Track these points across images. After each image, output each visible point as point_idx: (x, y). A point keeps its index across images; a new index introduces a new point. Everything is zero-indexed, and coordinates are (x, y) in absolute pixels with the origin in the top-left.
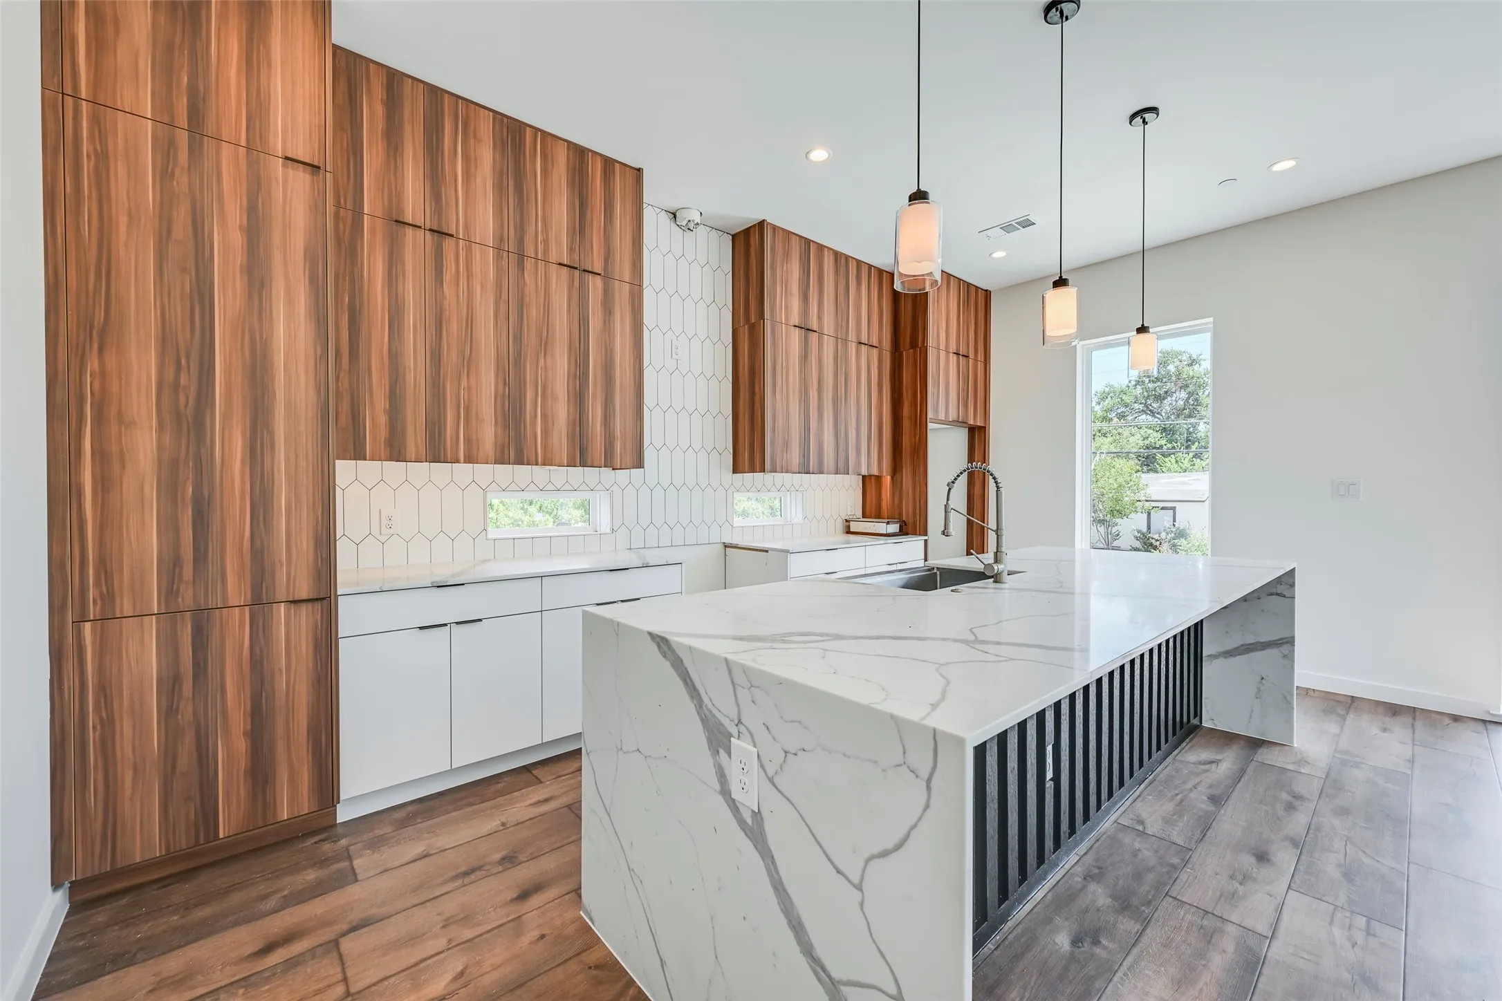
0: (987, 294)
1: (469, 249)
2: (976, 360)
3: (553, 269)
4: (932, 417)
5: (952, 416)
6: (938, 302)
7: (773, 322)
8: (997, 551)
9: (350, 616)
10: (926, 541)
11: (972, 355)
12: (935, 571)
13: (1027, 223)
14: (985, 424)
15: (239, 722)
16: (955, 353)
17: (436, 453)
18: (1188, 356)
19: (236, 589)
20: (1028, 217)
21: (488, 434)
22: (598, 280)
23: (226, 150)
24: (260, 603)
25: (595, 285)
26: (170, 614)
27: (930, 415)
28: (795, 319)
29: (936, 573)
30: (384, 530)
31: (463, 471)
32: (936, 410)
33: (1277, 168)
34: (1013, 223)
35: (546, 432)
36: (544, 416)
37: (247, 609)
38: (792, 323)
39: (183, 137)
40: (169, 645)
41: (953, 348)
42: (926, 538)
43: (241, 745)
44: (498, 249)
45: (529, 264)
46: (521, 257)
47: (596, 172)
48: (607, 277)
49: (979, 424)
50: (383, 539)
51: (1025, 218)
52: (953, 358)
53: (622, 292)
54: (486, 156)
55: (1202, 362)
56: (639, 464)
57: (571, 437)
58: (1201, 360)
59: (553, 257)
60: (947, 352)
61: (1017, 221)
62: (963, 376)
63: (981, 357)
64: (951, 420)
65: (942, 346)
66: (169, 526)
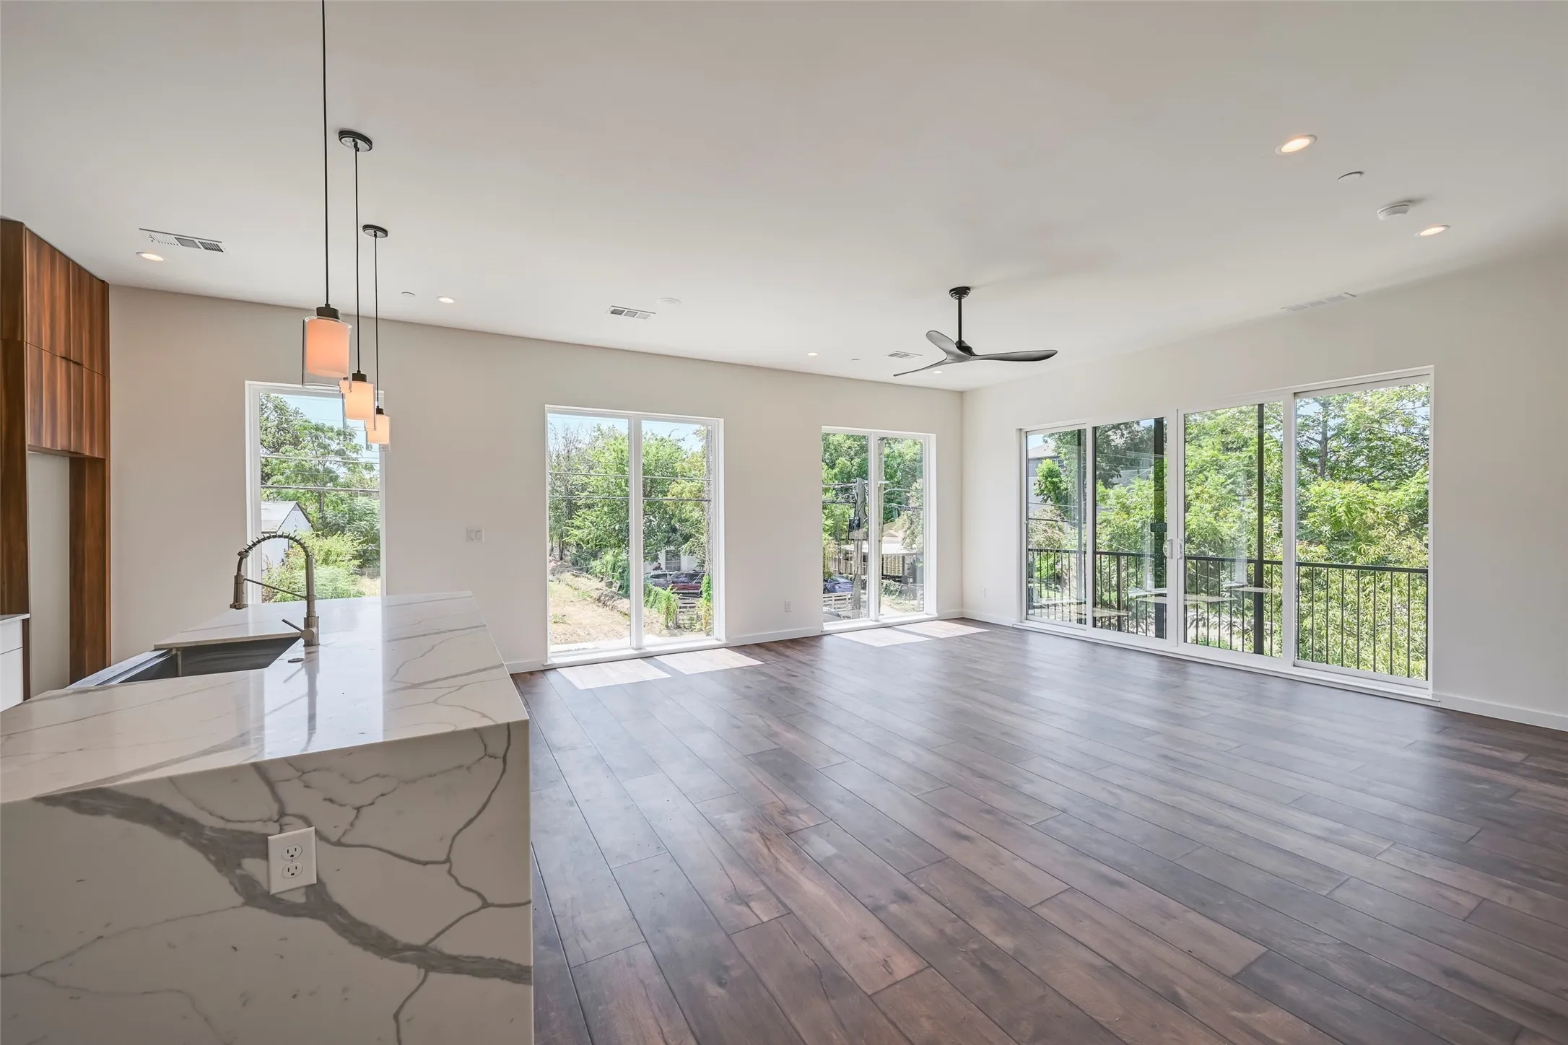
0: (104, 285)
2: (91, 371)
4: (32, 444)
5: (61, 443)
6: (38, 281)
8: (308, 617)
10: (26, 623)
11: (86, 363)
12: (174, 652)
13: (214, 247)
14: (105, 455)
16: (63, 358)
20: (219, 244)
27: (29, 440)
29: (176, 655)
32: (38, 435)
33: (443, 300)
34: (197, 241)
41: (60, 349)
42: (27, 616)
49: (96, 456)
51: (215, 243)
52: (61, 366)
60: (53, 355)
61: (203, 241)
62: (75, 390)
63: (97, 368)
64: (59, 449)
65: (45, 344)
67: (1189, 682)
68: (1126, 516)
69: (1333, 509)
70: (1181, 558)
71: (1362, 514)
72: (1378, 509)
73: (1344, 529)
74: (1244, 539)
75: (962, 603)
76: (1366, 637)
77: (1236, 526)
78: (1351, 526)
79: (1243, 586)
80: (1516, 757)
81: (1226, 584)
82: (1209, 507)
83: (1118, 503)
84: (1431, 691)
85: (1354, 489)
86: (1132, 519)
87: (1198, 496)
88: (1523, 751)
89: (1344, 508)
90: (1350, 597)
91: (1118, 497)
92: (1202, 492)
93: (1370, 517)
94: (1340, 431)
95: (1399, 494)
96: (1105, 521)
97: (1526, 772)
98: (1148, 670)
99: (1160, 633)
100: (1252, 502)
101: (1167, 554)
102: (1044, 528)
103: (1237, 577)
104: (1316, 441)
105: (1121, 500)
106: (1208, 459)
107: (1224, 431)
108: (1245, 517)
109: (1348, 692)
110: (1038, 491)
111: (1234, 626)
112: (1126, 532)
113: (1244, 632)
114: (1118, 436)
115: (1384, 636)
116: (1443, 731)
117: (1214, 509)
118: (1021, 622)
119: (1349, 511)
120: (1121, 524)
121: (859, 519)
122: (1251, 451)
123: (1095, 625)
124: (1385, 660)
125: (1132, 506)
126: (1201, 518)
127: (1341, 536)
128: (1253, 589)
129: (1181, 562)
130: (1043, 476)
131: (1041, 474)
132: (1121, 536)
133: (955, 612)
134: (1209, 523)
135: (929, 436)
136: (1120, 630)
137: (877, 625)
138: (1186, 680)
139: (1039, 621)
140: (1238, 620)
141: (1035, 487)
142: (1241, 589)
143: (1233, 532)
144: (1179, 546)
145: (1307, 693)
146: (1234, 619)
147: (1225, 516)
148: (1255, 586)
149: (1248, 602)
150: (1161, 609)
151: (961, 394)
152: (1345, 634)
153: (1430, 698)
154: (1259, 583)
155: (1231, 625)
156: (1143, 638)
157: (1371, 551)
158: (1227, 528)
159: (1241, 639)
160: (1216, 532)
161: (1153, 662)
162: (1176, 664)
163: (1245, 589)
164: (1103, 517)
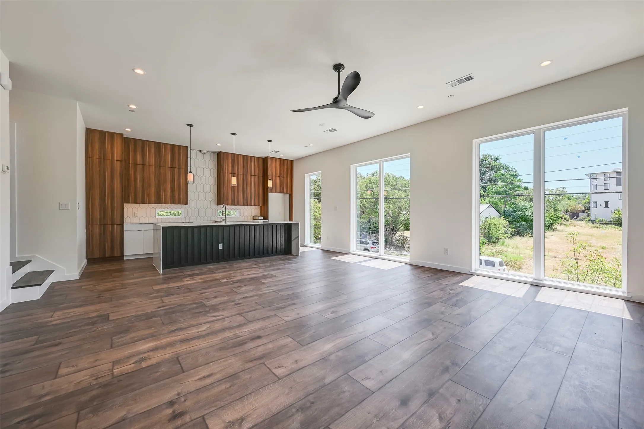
0: (292, 161)
1: (149, 167)
2: (287, 178)
3: (167, 168)
5: (278, 191)
6: (272, 165)
7: (223, 173)
9: (126, 227)
11: (285, 177)
13: (277, 152)
15: (109, 241)
16: (278, 177)
17: (143, 202)
18: (494, 157)
19: (109, 222)
21: (153, 198)
22: (177, 169)
23: (108, 160)
24: (112, 224)
25: (176, 170)
26: (100, 225)
27: (269, 192)
28: (230, 171)
30: (135, 216)
31: (151, 205)
32: (271, 190)
35: (165, 199)
36: (165, 195)
37: (110, 225)
38: (229, 172)
39: (102, 160)
40: (100, 229)
43: (110, 244)
44: (155, 166)
45: (162, 168)
46: (160, 167)
47: (176, 149)
48: (179, 168)
50: (135, 217)
53: (183, 171)
54: (153, 150)
55: (500, 159)
56: (187, 204)
57: (171, 199)
58: (499, 158)
59: (167, 166)
62: (282, 182)
63: (289, 177)
65: (274, 175)
66: (100, 213)
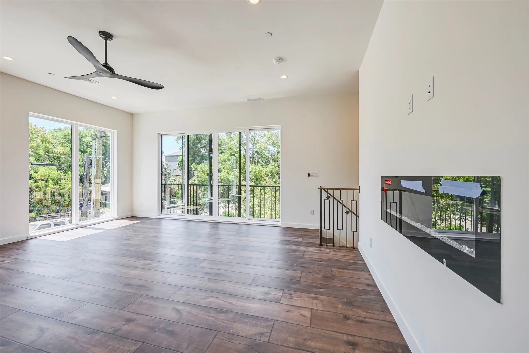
67: (219, 232)
68: (203, 174)
69: (255, 172)
70: (217, 185)
71: (261, 174)
72: (264, 172)
73: (257, 178)
74: (235, 181)
75: (132, 210)
76: (262, 207)
77: (233, 177)
78: (259, 177)
79: (235, 195)
80: (300, 239)
81: (231, 195)
82: (226, 171)
83: (201, 170)
84: (280, 222)
85: (259, 167)
86: (205, 175)
87: (224, 168)
88: (301, 237)
89: (257, 172)
90: (259, 196)
91: (201, 168)
92: (225, 167)
93: (263, 174)
94: (256, 152)
95: (268, 169)
96: (197, 176)
97: (303, 245)
98: (206, 229)
99: (211, 214)
100: (238, 170)
101: (213, 185)
102: (179, 179)
103: (234, 192)
104: (251, 154)
105: (202, 169)
106: (227, 157)
107: (230, 149)
108: (235, 174)
109: (262, 226)
110: (178, 167)
111: (233, 207)
112: (203, 179)
113: (235, 208)
114: (203, 150)
115: (266, 206)
116: (285, 235)
117: (228, 172)
118: (159, 215)
119: (258, 173)
120: (202, 177)
121: (87, 173)
122: (237, 155)
123: (188, 213)
124: (266, 213)
125: (206, 170)
126: (224, 175)
127: (257, 180)
128: (238, 196)
129: (217, 187)
130: (180, 161)
131: (179, 161)
132: (202, 181)
133: (128, 214)
134: (226, 176)
135: (114, 131)
136: (197, 214)
137: (78, 227)
138: (218, 231)
139: (167, 214)
140: (234, 205)
141: (177, 165)
142: (235, 196)
143: (233, 179)
144: (216, 181)
145: (252, 228)
146: (233, 205)
147: (231, 174)
148: (239, 195)
149: (236, 199)
150: (211, 204)
151: (132, 115)
152: (258, 207)
153: (280, 224)
154: (240, 194)
155: (232, 207)
156: (205, 216)
157: (263, 183)
158: (231, 178)
159: (235, 210)
160: (228, 179)
161: (208, 225)
162: (215, 224)
163: (236, 196)
164: (196, 175)
